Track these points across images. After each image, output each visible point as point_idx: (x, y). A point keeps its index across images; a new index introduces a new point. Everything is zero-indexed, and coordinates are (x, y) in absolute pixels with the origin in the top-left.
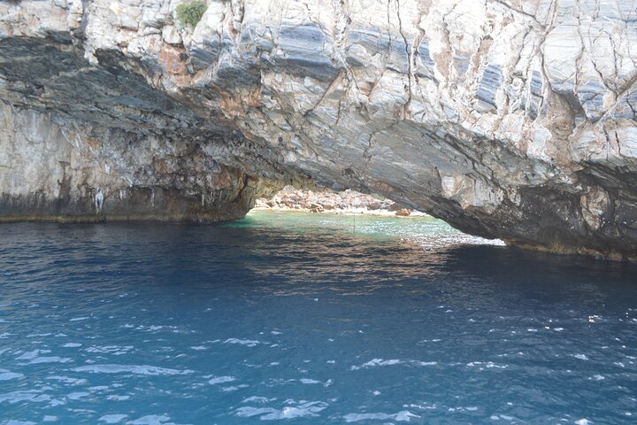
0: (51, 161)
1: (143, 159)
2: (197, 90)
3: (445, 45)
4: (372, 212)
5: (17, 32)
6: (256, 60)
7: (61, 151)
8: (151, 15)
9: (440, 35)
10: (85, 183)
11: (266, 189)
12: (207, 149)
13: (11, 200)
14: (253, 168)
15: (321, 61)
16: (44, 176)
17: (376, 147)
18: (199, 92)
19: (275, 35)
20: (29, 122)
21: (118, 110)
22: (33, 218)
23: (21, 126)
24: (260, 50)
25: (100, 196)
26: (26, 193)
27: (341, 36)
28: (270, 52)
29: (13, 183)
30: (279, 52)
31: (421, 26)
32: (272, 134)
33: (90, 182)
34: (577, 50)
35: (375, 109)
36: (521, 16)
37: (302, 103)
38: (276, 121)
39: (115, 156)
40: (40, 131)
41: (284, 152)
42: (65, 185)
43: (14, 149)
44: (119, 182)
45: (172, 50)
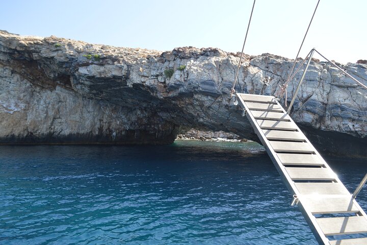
0: (96, 119)
1: (134, 118)
2: (169, 98)
3: (252, 87)
4: (229, 140)
5: (103, 76)
6: (193, 91)
7: (100, 114)
8: (154, 73)
9: (251, 84)
10: (109, 128)
11: (183, 130)
12: (160, 114)
13: (80, 136)
14: (179, 122)
15: (214, 92)
16: (93, 126)
17: (231, 117)
18: (170, 98)
19: (199, 83)
20: (89, 104)
21: (130, 100)
22: (87, 143)
23: (85, 106)
24: (194, 88)
25: (114, 134)
26: (85, 133)
27: (220, 84)
28: (197, 88)
29: (81, 128)
30: (201, 89)
31: (245, 81)
32: (195, 112)
33: (111, 128)
34: (292, 89)
35: (231, 107)
36: (276, 76)
37: (207, 104)
38: (197, 108)
39: (123, 117)
40: (93, 107)
41: (198, 118)
42: (101, 129)
43: (82, 115)
44: (123, 128)
45: (161, 84)
